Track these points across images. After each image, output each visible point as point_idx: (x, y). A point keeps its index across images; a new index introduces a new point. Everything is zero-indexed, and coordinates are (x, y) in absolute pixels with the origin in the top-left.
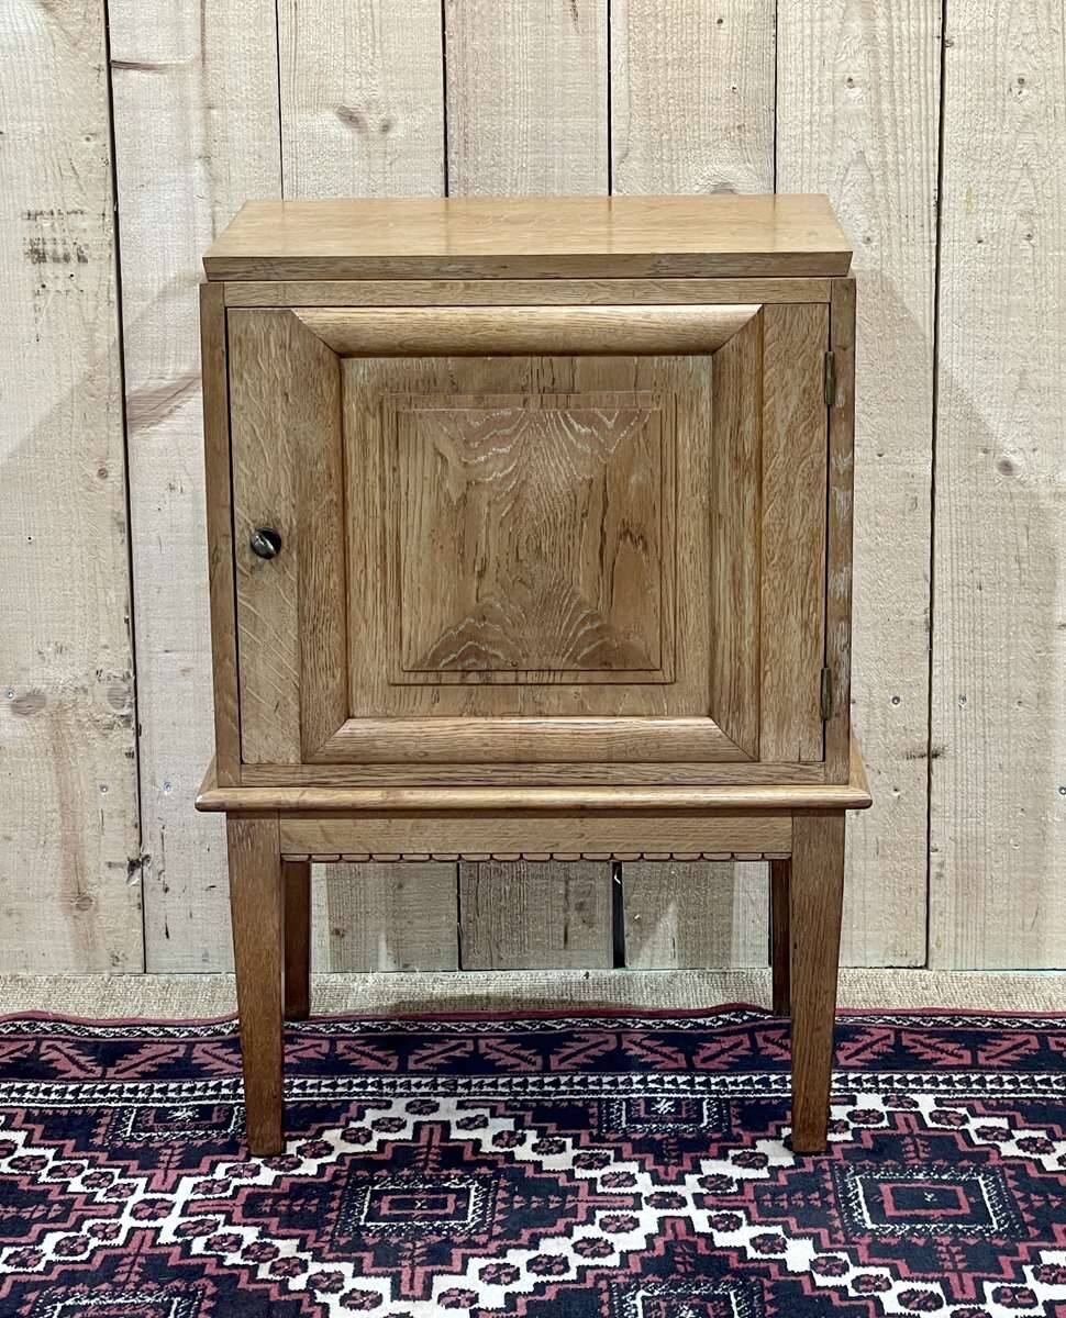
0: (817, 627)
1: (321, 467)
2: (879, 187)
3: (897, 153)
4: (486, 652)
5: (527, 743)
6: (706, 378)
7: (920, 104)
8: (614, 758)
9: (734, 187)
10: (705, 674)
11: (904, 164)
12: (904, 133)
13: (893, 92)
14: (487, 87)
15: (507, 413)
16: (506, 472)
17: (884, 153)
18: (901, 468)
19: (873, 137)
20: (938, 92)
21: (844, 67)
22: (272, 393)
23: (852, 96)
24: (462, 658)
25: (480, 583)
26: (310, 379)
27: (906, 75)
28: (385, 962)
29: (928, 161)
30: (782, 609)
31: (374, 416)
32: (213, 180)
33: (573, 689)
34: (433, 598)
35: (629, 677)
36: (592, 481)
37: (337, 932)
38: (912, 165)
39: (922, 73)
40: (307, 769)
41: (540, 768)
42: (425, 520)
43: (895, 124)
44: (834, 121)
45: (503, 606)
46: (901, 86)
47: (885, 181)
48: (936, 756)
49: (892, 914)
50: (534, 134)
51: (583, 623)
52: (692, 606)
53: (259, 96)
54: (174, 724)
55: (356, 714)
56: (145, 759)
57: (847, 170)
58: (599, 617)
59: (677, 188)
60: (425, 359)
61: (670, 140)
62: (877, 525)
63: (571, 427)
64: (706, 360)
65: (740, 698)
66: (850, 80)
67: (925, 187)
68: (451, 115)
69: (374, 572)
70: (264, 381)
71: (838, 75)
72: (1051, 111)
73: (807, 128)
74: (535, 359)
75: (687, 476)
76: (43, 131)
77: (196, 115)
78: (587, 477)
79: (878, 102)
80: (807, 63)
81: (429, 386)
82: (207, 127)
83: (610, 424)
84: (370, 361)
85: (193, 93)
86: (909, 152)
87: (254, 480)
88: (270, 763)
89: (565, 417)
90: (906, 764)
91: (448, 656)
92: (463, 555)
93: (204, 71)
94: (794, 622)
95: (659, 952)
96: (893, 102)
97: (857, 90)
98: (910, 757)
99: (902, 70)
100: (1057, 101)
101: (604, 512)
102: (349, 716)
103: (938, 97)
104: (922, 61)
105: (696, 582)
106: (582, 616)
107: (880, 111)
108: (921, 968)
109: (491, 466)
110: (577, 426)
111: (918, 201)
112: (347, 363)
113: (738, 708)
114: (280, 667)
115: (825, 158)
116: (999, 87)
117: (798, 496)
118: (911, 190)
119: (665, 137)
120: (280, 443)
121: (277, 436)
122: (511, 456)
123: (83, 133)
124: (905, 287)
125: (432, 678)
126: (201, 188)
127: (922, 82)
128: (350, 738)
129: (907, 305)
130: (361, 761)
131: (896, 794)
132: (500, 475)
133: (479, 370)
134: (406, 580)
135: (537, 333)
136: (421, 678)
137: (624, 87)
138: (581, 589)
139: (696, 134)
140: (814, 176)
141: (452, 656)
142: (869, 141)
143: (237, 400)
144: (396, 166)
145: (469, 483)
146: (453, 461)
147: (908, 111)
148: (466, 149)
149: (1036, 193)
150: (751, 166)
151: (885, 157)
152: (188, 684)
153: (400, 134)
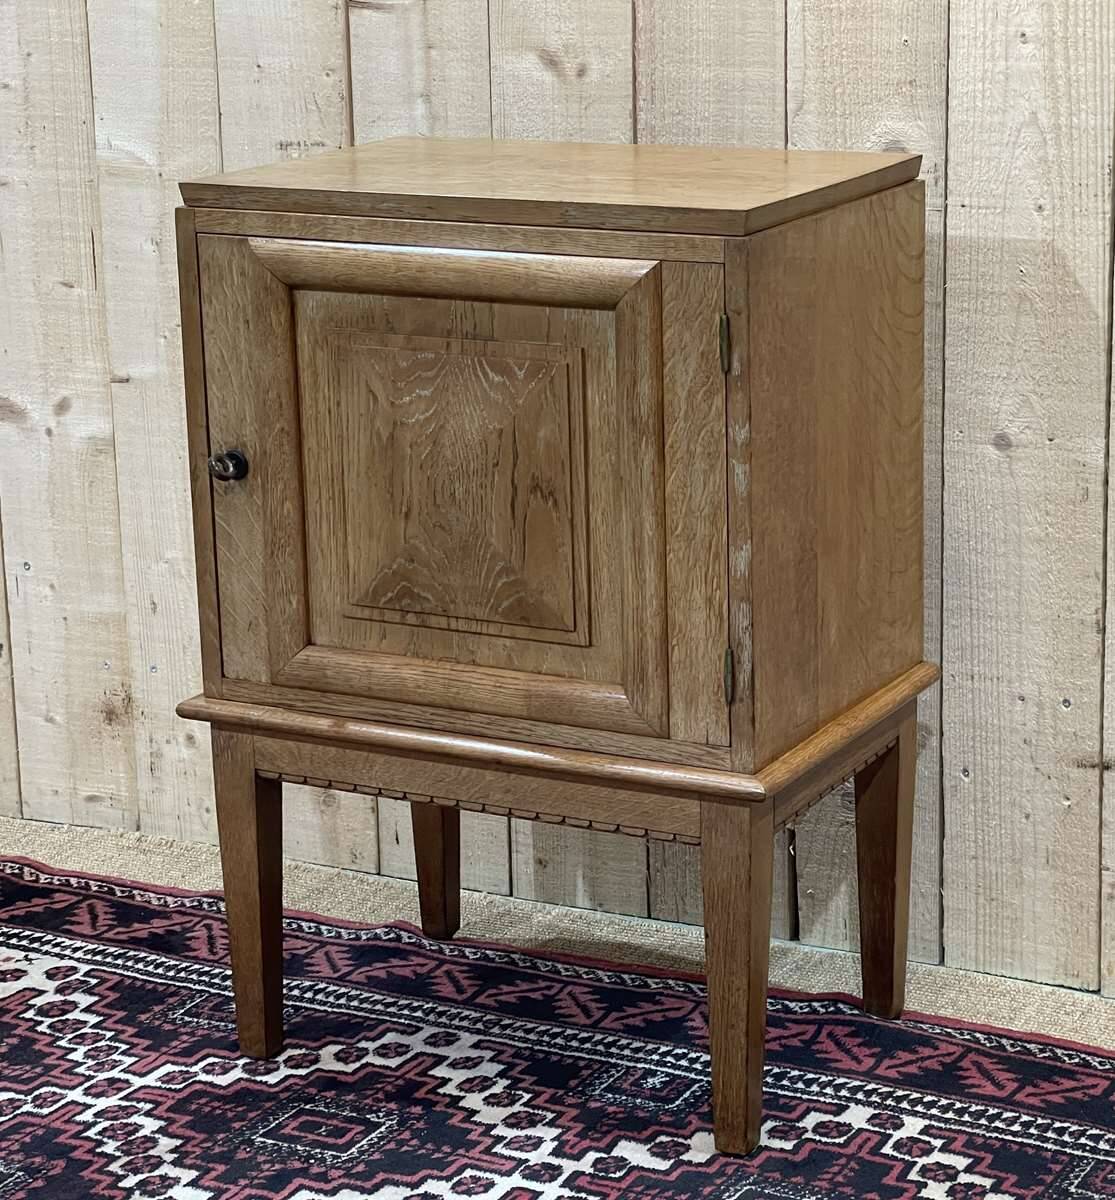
0: (721, 606)
1: (272, 395)
2: (1052, 151)
3: (1071, 114)
4: (419, 595)
5: (455, 690)
6: (611, 335)
7: (1095, 62)
8: (534, 716)
9: (905, 145)
10: (618, 640)
11: (1077, 129)
12: (1078, 94)
13: (1066, 48)
14: (672, 34)
15: (430, 355)
16: (427, 414)
17: (1058, 115)
18: (1073, 456)
19: (1046, 97)
21: (1017, 20)
22: (236, 319)
23: (1024, 52)
24: (399, 597)
25: (406, 523)
26: (260, 309)
27: (1080, 30)
28: (582, 899)
29: (1102, 125)
30: (687, 583)
31: (322, 349)
32: (432, 118)
33: (501, 641)
34: (371, 536)
35: (549, 635)
36: (502, 430)
37: (540, 862)
38: (1086, 129)
39: (1097, 29)
40: (275, 690)
41: (473, 717)
42: (363, 455)
43: (1068, 83)
44: (1006, 79)
45: (427, 550)
46: (1075, 43)
47: (1058, 145)
48: (1107, 768)
49: (1062, 930)
50: (716, 83)
51: (500, 574)
52: (605, 570)
53: (471, 37)
55: (318, 642)
57: (1019, 131)
58: (513, 571)
59: (849, 143)
60: (365, 296)
61: (843, 93)
62: (1047, 514)
63: (485, 374)
64: (609, 315)
65: (643, 670)
66: (1023, 35)
67: (1100, 154)
68: (639, 62)
69: (328, 503)
70: (229, 308)
71: (1012, 30)
73: (979, 85)
74: (457, 302)
75: (597, 434)
76: (291, 66)
77: (418, 54)
78: (498, 427)
79: (1052, 60)
80: (980, 16)
81: (368, 323)
82: (428, 67)
83: (521, 374)
84: (318, 295)
85: (416, 33)
86: (1083, 116)
87: (225, 402)
88: (245, 679)
89: (481, 363)
90: (1076, 773)
91: (385, 595)
92: (392, 495)
93: (425, 11)
94: (698, 596)
95: (831, 931)
96: (1067, 59)
97: (1029, 48)
98: (1081, 765)
99: (1076, 25)
101: (515, 465)
102: (309, 642)
104: (1098, 16)
105: (609, 546)
106: (498, 568)
107: (1052, 69)
108: (1093, 992)
109: (414, 406)
110: (491, 374)
111: (1092, 168)
112: (296, 292)
113: (642, 680)
114: (252, 588)
115: (996, 118)
117: (700, 465)
118: (1084, 156)
119: (839, 90)
120: (243, 368)
121: (241, 361)
122: (431, 400)
123: (324, 69)
124: (1078, 261)
125: (376, 615)
126: (422, 126)
127: (1097, 39)
128: (306, 663)
129: (1080, 281)
130: (317, 689)
131: (1067, 803)
132: (422, 417)
133: (410, 310)
134: (349, 514)
135: (451, 276)
136: (367, 613)
137: (799, 37)
138: (493, 540)
139: (869, 89)
140: (986, 136)
141: (390, 595)
142: (1041, 102)
143: (209, 325)
144: (591, 110)
145: (395, 423)
146: (381, 397)
147: (1082, 70)
148: (653, 96)
150: (921, 124)
151: (1057, 119)
153: (594, 79)
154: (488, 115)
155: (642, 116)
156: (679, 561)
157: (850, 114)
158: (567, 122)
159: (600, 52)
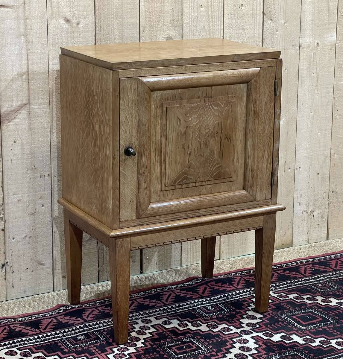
0: (270, 160)
2: (209, 36)
3: (213, 26)
4: (189, 178)
5: (199, 204)
6: (245, 90)
7: (218, 12)
8: (221, 205)
9: (172, 38)
10: (242, 177)
11: (215, 30)
12: (214, 20)
13: (212, 8)
14: (106, 10)
15: (196, 105)
16: (197, 122)
20: (223, 8)
21: (200, 2)
22: (132, 104)
23: (202, 10)
24: (182, 180)
25: (189, 157)
26: (144, 99)
27: (215, 4)
29: (220, 28)
30: (262, 156)
31: (159, 109)
32: (27, 42)
33: (209, 186)
34: (175, 163)
35: (225, 180)
36: (219, 123)
38: (217, 30)
39: (219, 3)
40: (138, 220)
41: (201, 211)
42: (174, 140)
43: (212, 18)
44: (197, 17)
45: (195, 163)
46: (214, 7)
47: (210, 34)
50: (119, 24)
51: (215, 166)
52: (240, 157)
53: (41, 15)
54: (16, 218)
56: (7, 231)
57: (200, 31)
58: (219, 163)
59: (157, 39)
60: (173, 90)
61: (155, 25)
63: (212, 107)
64: (245, 85)
65: (253, 183)
66: (201, 6)
67: (220, 36)
68: (97, 19)
69: (158, 157)
70: (130, 101)
71: (198, 4)
72: (249, 13)
73: (190, 20)
74: (202, 88)
77: (22, 21)
79: (208, 12)
81: (174, 98)
82: (26, 25)
83: (223, 106)
84: (158, 92)
85: (21, 14)
86: (216, 26)
87: (126, 132)
88: (128, 220)
89: (211, 105)
91: (178, 180)
92: (184, 149)
93: (24, 7)
94: (265, 159)
95: (153, 267)
96: (212, 12)
97: (203, 8)
99: (214, 2)
100: (251, 10)
101: (222, 132)
102: (151, 203)
103: (223, 10)
106: (215, 164)
107: (209, 15)
108: (218, 260)
109: (193, 121)
110: (214, 107)
112: (152, 93)
113: (253, 186)
114: (132, 190)
115: (195, 28)
116: (237, 7)
117: (267, 122)
120: (133, 119)
121: (133, 118)
122: (198, 117)
125: (173, 188)
126: (24, 45)
127: (219, 5)
128: (152, 209)
132: (195, 124)
133: (187, 92)
134: (168, 158)
135: (205, 80)
136: (170, 188)
137: (144, 9)
138: (215, 156)
139: (163, 23)
140: (192, 34)
141: (180, 180)
142: (206, 23)
143: (122, 107)
144: (81, 35)
145: (187, 127)
146: (182, 121)
147: (215, 14)
148: (101, 30)
149: (246, 36)
150: (176, 31)
151: (210, 27)
152: (20, 205)
153: (82, 25)
154: (47, 40)
155: (97, 35)
156: (261, 150)
157: (158, 30)
158: (73, 40)
159: (84, 17)
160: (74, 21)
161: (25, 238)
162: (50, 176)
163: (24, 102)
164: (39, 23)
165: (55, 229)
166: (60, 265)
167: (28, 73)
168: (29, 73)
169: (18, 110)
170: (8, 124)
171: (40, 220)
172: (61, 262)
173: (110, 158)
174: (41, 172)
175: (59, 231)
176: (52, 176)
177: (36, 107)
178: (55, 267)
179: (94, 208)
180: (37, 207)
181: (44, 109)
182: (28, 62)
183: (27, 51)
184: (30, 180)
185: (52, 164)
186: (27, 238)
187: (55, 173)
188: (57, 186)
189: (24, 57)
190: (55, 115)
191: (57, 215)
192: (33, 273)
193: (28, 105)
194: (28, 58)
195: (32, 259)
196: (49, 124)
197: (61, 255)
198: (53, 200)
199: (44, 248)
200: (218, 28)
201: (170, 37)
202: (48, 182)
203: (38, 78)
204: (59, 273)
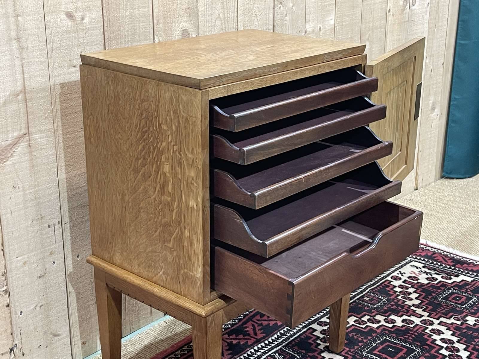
2: (224, 26)
3: (227, 14)
9: (188, 31)
11: (229, 18)
12: (229, 6)
32: (21, 48)
37: (83, 343)
38: (231, 18)
43: (227, 4)
44: (212, 4)
47: (225, 24)
50: (130, 16)
53: (37, 9)
56: (12, 306)
57: (216, 21)
61: (170, 15)
67: (234, 25)
68: (105, 11)
73: (205, 7)
77: (12, 20)
82: (17, 25)
85: (11, 10)
86: (230, 13)
115: (211, 17)
118: (231, 26)
119: (169, 13)
126: (16, 53)
139: (177, 12)
142: (221, 10)
144: (87, 35)
148: (110, 25)
149: (258, 24)
150: (192, 22)
151: (225, 15)
152: (26, 268)
153: (88, 21)
154: (45, 43)
155: (106, 33)
157: (173, 22)
158: (78, 41)
159: (89, 9)
160: (78, 15)
161: (36, 308)
162: (61, 223)
163: (23, 132)
164: (34, 20)
165: (70, 289)
166: (78, 331)
167: (24, 91)
168: (26, 91)
169: (15, 144)
170: (3, 165)
171: (51, 281)
172: (80, 327)
173: (197, 211)
174: (49, 221)
175: (75, 290)
176: (63, 223)
177: (37, 136)
178: (72, 335)
179: (161, 273)
180: (47, 266)
181: (48, 137)
182: (24, 76)
183: (21, 61)
184: (37, 234)
185: (62, 208)
186: (38, 308)
187: (66, 219)
188: (69, 234)
189: (19, 70)
190: (62, 144)
191: (71, 271)
192: (48, 348)
193: (27, 135)
194: (23, 70)
195: (45, 333)
196: (55, 156)
197: (79, 317)
198: (65, 252)
199: (59, 314)
200: (232, 15)
201: (185, 30)
202: (59, 232)
203: (38, 96)
204: (78, 340)
